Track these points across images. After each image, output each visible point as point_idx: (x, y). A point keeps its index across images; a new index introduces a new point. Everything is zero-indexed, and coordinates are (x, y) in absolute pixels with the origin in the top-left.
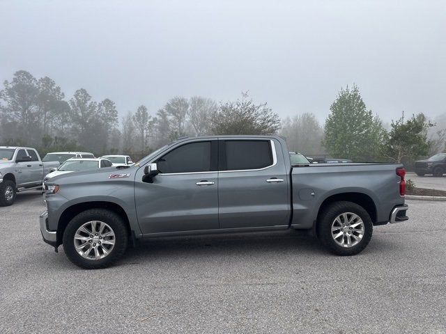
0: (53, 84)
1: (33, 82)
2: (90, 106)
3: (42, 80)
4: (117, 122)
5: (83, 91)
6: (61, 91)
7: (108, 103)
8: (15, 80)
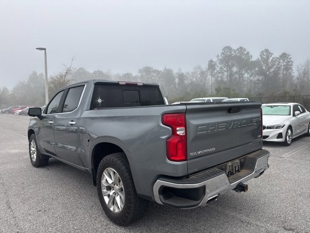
0: (245, 50)
1: (232, 53)
2: (272, 61)
3: (238, 49)
4: (292, 70)
5: (267, 51)
6: (250, 54)
7: (284, 56)
8: (222, 53)
